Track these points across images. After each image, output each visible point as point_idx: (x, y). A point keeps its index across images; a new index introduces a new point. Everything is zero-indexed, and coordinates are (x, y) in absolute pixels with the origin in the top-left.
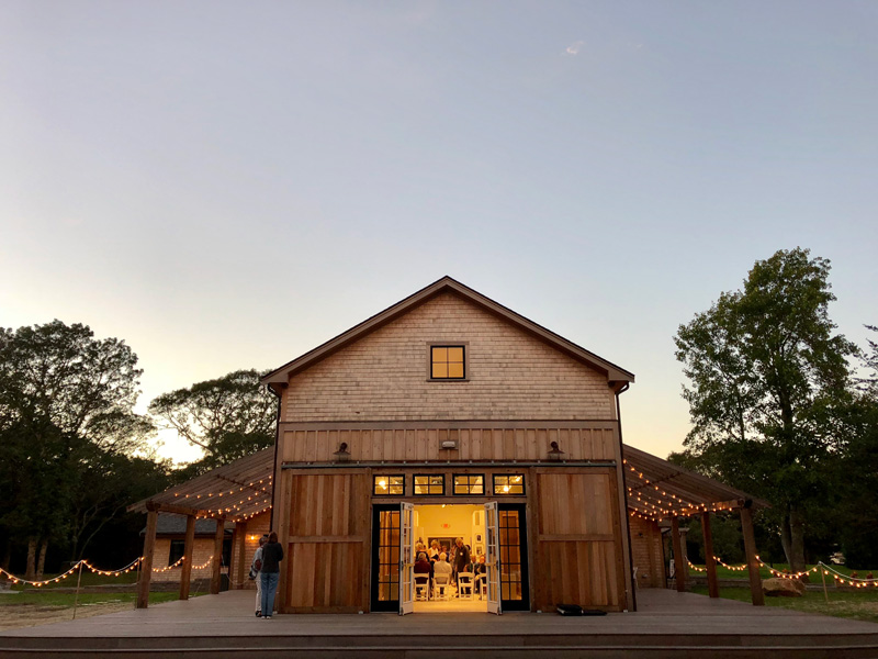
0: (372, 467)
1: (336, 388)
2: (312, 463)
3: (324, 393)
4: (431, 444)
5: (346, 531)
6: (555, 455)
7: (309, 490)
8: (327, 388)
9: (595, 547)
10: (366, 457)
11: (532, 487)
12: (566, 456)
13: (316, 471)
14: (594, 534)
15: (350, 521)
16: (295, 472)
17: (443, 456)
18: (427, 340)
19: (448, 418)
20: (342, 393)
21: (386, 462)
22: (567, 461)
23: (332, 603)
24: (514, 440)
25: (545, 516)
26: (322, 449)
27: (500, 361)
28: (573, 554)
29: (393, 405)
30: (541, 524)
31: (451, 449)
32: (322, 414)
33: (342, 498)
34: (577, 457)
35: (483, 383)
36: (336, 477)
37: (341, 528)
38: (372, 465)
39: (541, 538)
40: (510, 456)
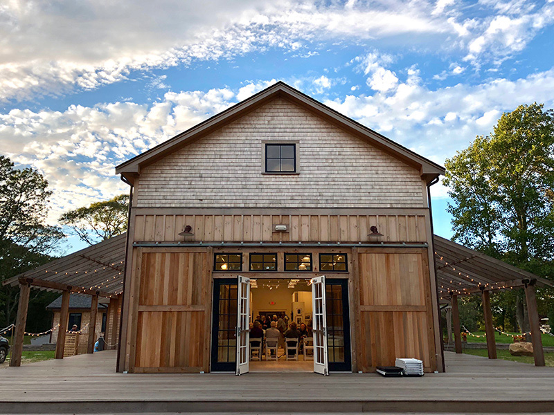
0: (214, 247)
1: (182, 179)
2: (160, 243)
3: (171, 183)
4: (265, 228)
5: (189, 301)
6: (374, 238)
7: (157, 266)
8: (174, 179)
9: (409, 316)
10: (208, 237)
11: (354, 265)
12: (384, 238)
13: (163, 250)
14: (408, 306)
15: (193, 292)
16: (145, 250)
17: (276, 238)
18: (263, 138)
19: (280, 206)
20: (187, 183)
21: (225, 242)
22: (385, 243)
23: (176, 364)
24: (338, 225)
25: (365, 289)
26: (170, 231)
27: (326, 157)
28: (390, 322)
29: (233, 194)
30: (361, 296)
31: (283, 232)
32: (169, 201)
33: (186, 273)
34: (394, 240)
35: (311, 176)
36: (181, 255)
37: (185, 299)
38: (213, 245)
39: (361, 308)
40: (334, 238)
